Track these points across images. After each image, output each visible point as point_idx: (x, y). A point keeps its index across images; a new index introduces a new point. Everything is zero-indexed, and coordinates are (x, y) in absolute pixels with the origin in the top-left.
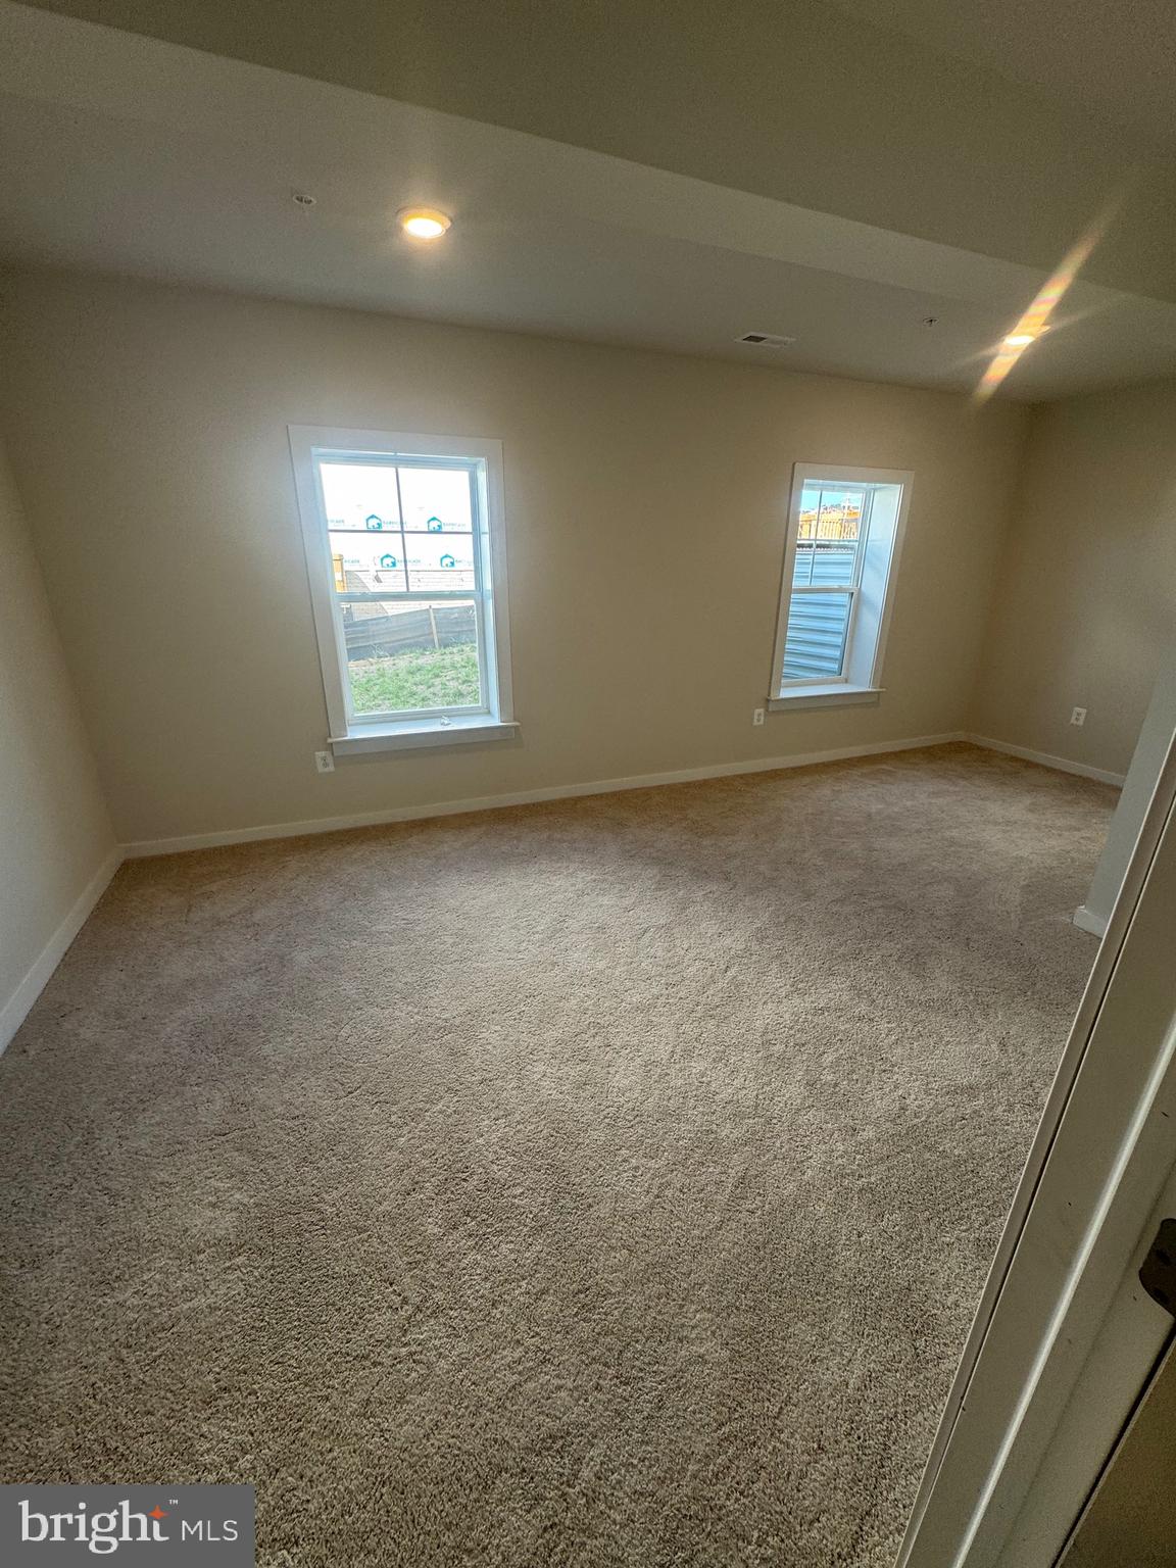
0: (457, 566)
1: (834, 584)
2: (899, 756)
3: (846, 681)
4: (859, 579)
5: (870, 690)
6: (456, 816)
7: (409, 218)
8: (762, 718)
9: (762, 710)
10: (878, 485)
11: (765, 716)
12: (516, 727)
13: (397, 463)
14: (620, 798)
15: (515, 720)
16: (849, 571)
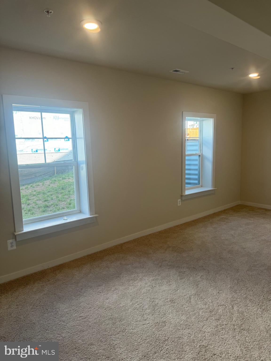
1: (194, 153)
2: (224, 212)
3: (202, 187)
4: (201, 150)
5: (212, 189)
8: (180, 203)
9: (180, 200)
10: (204, 119)
11: (181, 202)
12: (96, 217)
13: (41, 111)
15: (96, 214)
16: (197, 148)
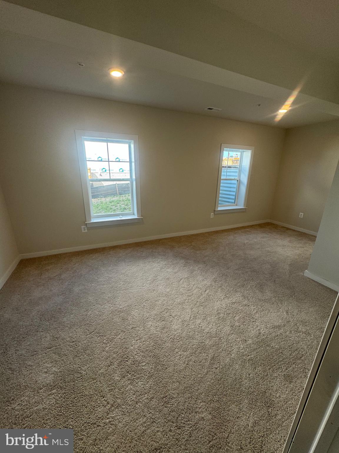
0: (124, 172)
1: (233, 178)
2: (252, 226)
3: (236, 205)
4: (239, 176)
5: (243, 208)
6: (124, 245)
7: (112, 71)
8: (213, 216)
9: (213, 214)
10: (245, 150)
11: (214, 215)
12: (142, 219)
13: (107, 141)
14: (172, 239)
15: (142, 216)
16: (237, 174)
